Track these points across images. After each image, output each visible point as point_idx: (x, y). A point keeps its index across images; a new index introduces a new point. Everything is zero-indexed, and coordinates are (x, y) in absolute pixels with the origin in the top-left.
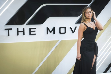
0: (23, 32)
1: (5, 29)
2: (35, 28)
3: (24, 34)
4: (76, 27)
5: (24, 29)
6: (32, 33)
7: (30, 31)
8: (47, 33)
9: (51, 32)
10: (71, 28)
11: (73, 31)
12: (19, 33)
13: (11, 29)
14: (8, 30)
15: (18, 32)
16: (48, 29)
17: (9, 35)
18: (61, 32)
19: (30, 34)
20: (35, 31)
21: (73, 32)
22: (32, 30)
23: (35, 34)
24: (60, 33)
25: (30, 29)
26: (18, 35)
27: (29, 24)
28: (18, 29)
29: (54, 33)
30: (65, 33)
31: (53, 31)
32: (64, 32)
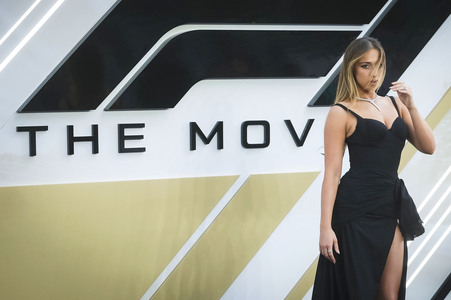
0: (94, 139)
1: (20, 129)
2: (142, 126)
3: (95, 150)
4: (310, 122)
5: (95, 128)
6: (128, 144)
7: (122, 138)
8: (193, 147)
9: (207, 141)
10: (289, 123)
11: (299, 136)
12: (76, 145)
13: (45, 128)
14: (32, 131)
15: (72, 139)
16: (194, 129)
17: (33, 152)
18: (249, 142)
19: (122, 149)
20: (141, 137)
21: (300, 142)
22: (128, 132)
23: (143, 150)
24: (245, 144)
25: (122, 128)
26: (71, 151)
27: (116, 106)
28: (70, 129)
29: (220, 146)
30: (266, 143)
31: (216, 136)
32: (262, 141)
